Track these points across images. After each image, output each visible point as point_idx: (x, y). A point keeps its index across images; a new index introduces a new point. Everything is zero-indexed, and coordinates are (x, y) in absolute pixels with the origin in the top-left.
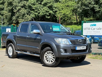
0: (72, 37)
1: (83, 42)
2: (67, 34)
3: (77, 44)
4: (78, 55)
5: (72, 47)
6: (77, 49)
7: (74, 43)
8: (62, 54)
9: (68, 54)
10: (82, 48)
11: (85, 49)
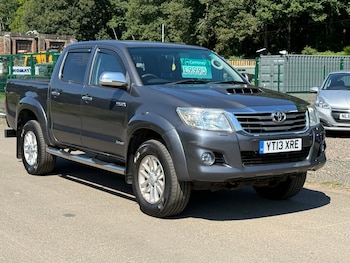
0: (249, 105)
1: (292, 122)
2: (230, 91)
3: (266, 129)
4: (271, 174)
5: (245, 140)
6: (265, 150)
7: (252, 126)
8: (203, 169)
9: (227, 169)
10: (285, 145)
11: (300, 149)
